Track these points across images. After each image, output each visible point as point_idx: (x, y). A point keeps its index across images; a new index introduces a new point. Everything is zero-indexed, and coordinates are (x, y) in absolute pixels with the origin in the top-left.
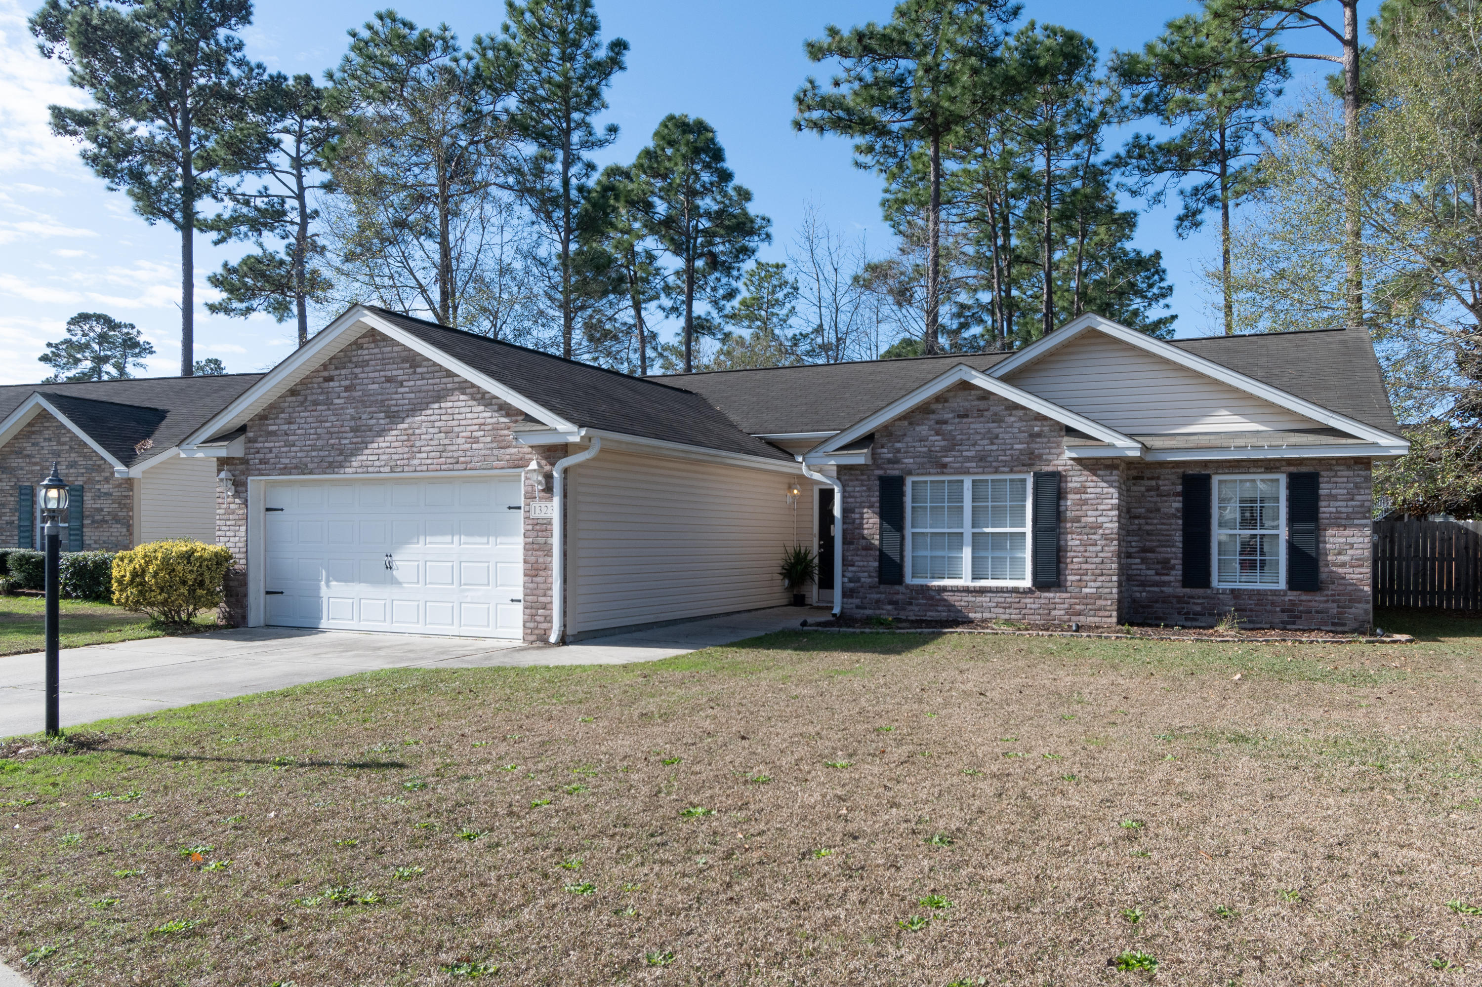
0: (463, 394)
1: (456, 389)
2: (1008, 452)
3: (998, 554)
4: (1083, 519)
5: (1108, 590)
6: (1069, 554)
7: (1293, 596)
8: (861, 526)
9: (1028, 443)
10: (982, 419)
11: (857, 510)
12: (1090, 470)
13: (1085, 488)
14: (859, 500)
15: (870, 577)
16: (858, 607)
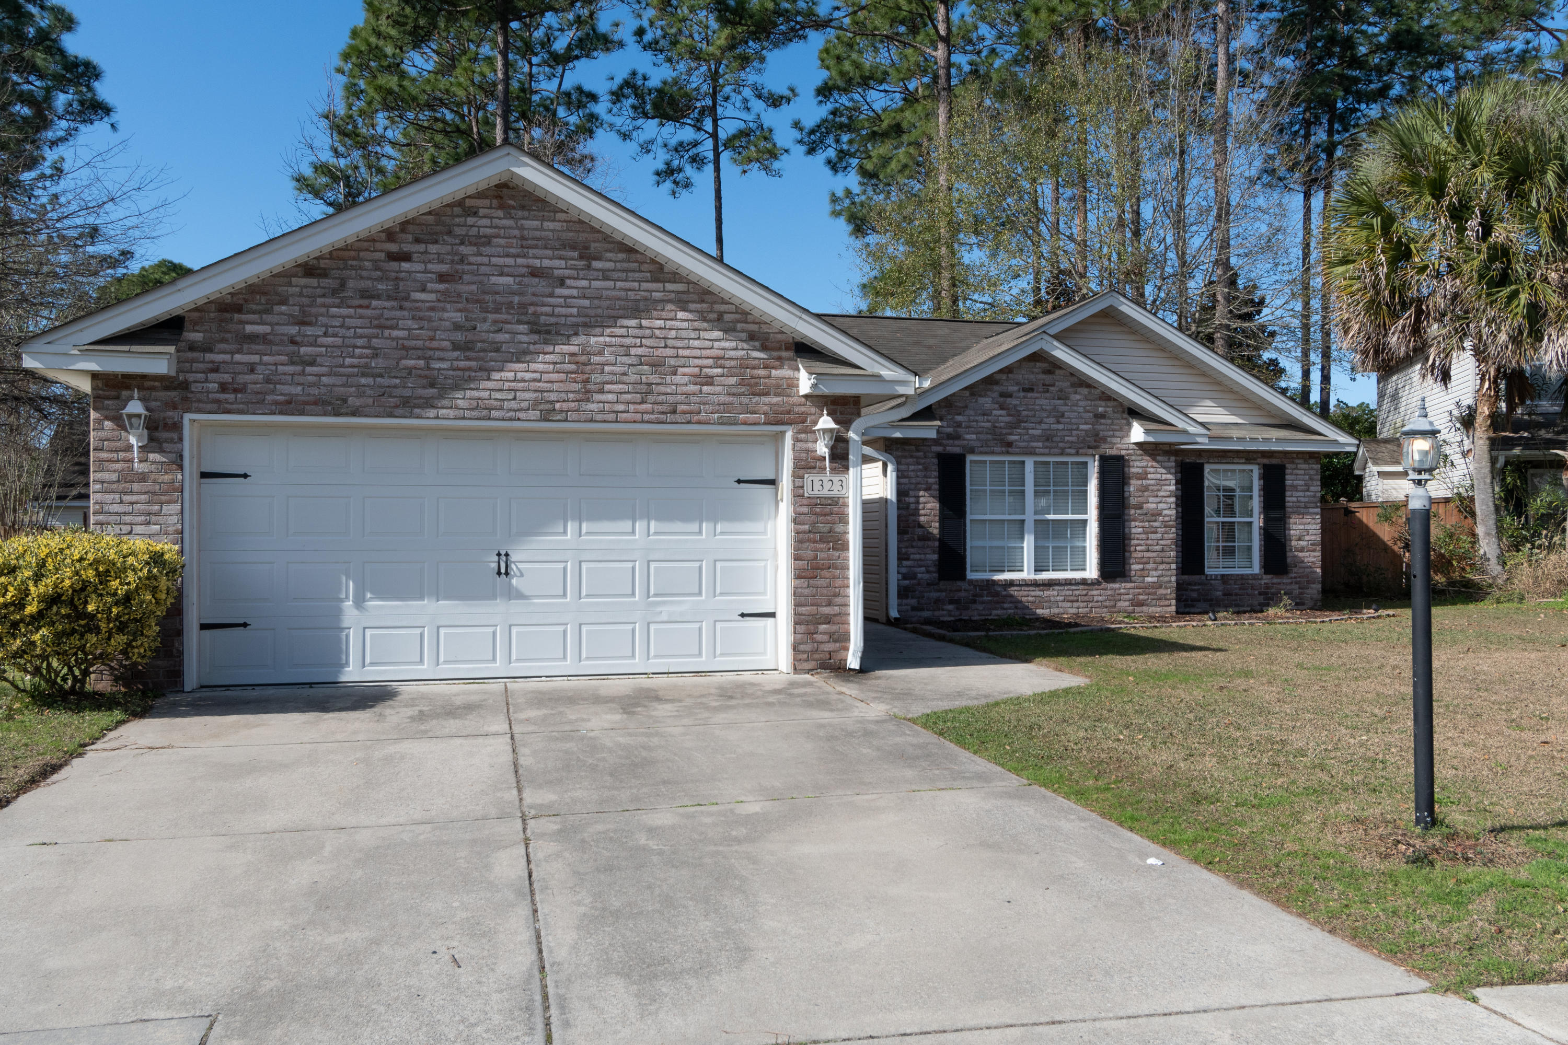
0: (684, 310)
1: (669, 301)
2: (1075, 433)
3: (1061, 544)
4: (1145, 506)
5: (1167, 579)
6: (1133, 542)
7: (1267, 579)
8: (916, 512)
9: (1092, 424)
10: (1048, 395)
11: (911, 493)
12: (1150, 455)
13: (1146, 473)
14: (913, 481)
15: (928, 572)
16: (914, 609)
